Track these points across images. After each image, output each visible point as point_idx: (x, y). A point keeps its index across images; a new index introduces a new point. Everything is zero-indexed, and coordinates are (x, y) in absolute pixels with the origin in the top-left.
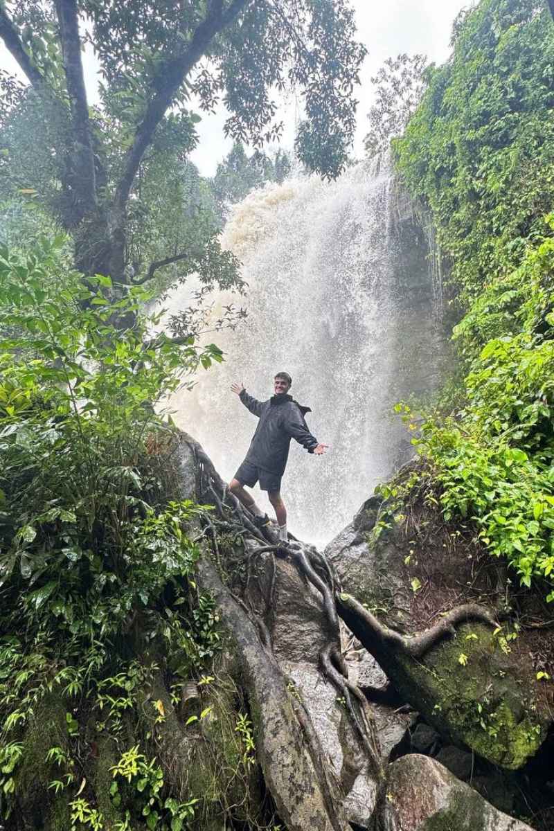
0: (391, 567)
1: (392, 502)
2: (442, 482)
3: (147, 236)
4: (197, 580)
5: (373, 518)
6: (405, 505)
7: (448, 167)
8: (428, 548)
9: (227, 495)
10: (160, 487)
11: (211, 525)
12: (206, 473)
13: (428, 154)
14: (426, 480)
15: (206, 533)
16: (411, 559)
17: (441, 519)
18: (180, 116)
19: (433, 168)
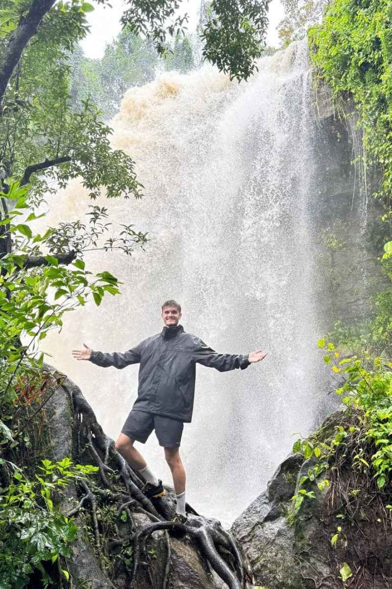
0: (314, 549)
1: (314, 464)
2: (373, 439)
3: (22, 131)
4: (71, 568)
5: (292, 484)
6: (329, 468)
7: (372, 62)
8: (360, 525)
9: (111, 454)
10: (27, 444)
11: (90, 495)
12: (86, 426)
13: (350, 48)
14: (355, 436)
15: (84, 505)
16: (339, 538)
17: (374, 485)
18: (70, 5)
19: (356, 63)
